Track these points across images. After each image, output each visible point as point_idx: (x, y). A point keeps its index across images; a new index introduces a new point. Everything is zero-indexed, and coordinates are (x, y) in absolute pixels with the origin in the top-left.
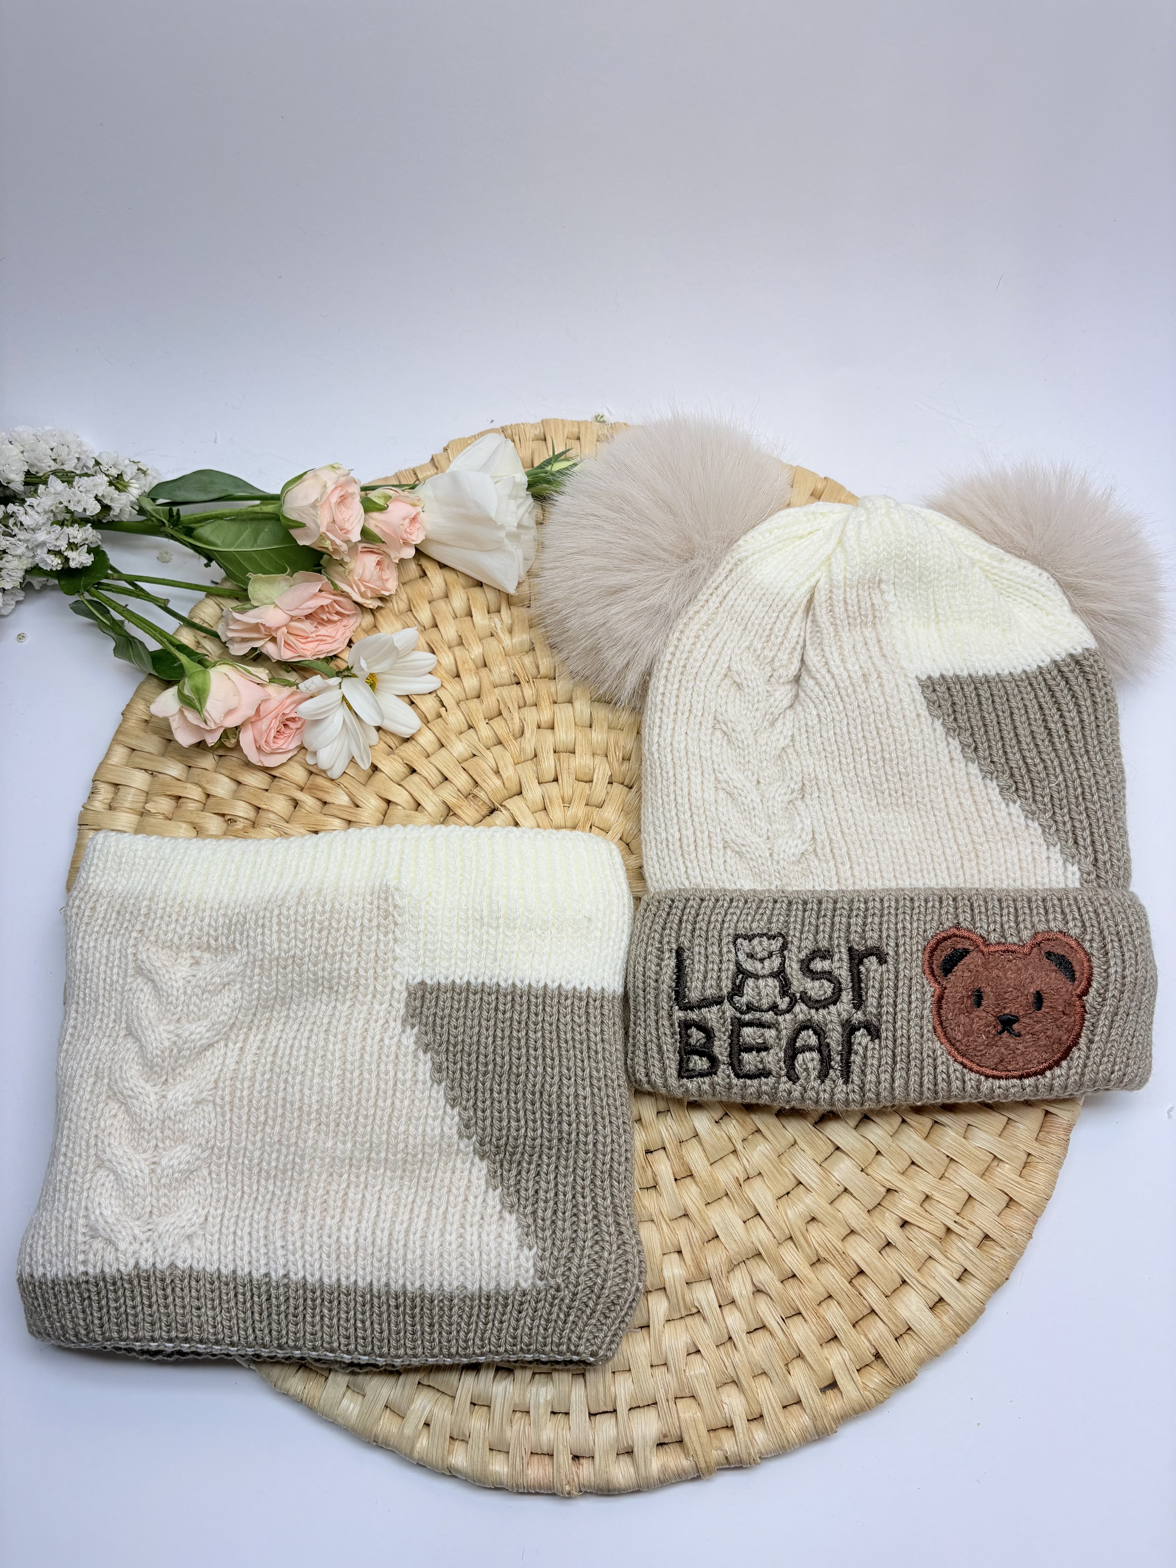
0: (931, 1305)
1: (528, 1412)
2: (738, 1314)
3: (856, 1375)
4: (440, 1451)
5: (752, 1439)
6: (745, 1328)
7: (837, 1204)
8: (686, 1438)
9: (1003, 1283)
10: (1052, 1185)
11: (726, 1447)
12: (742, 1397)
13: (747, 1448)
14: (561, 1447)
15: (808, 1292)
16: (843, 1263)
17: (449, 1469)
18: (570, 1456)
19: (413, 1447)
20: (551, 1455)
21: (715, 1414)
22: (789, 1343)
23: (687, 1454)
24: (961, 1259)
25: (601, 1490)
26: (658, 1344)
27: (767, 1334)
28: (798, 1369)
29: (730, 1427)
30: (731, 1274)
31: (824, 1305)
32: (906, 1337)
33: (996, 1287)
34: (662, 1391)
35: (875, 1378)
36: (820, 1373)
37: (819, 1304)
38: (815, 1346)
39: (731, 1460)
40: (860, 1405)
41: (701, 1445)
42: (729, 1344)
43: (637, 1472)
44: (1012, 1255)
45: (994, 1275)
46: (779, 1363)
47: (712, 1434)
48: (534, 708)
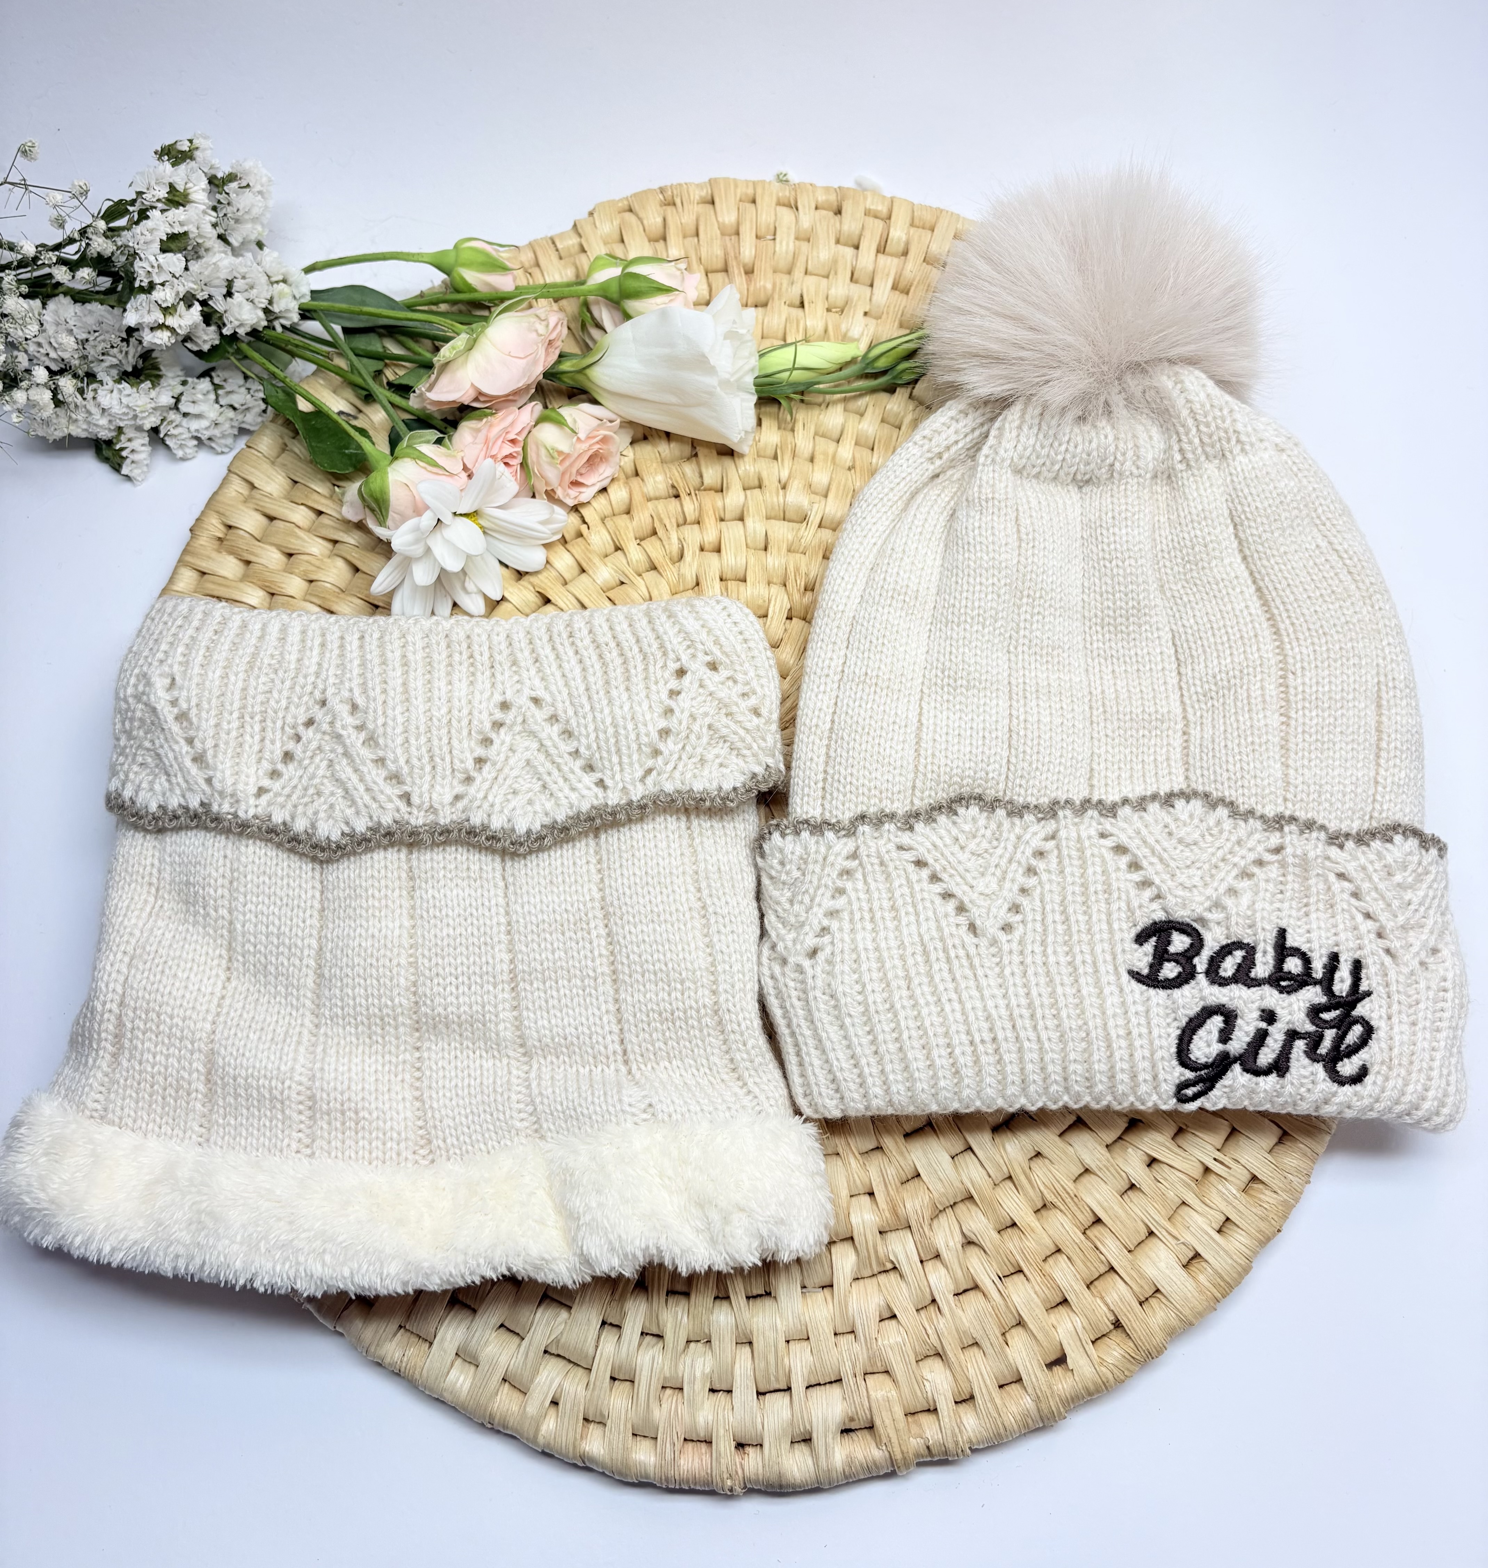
0: (1185, 1262)
1: (681, 1389)
2: (943, 1271)
3: (1090, 1347)
4: (571, 1434)
5: (960, 1425)
6: (952, 1288)
8: (878, 1422)
9: (1274, 1235)
11: (928, 1434)
12: (948, 1372)
13: (954, 1435)
14: (722, 1432)
15: (1032, 1245)
16: (1074, 1208)
17: (582, 1458)
18: (733, 1444)
19: (537, 1430)
20: (709, 1443)
21: (915, 1395)
22: (1008, 1307)
23: (878, 1443)
24: (1223, 1206)
25: (772, 1486)
26: (843, 1307)
27: (980, 1295)
28: (1017, 1338)
29: (933, 1410)
30: (935, 1222)
31: (1051, 1261)
32: (1153, 1301)
33: (1265, 1240)
34: (848, 1364)
35: (1114, 1352)
36: (1045, 1344)
37: (1045, 1260)
38: (1040, 1311)
39: (934, 1450)
40: (1095, 1383)
41: (897, 1430)
42: (932, 1309)
43: (816, 1463)
44: (1285, 1201)
45: (1263, 1225)
46: (995, 1333)
47: (910, 1419)
48: (696, 526)
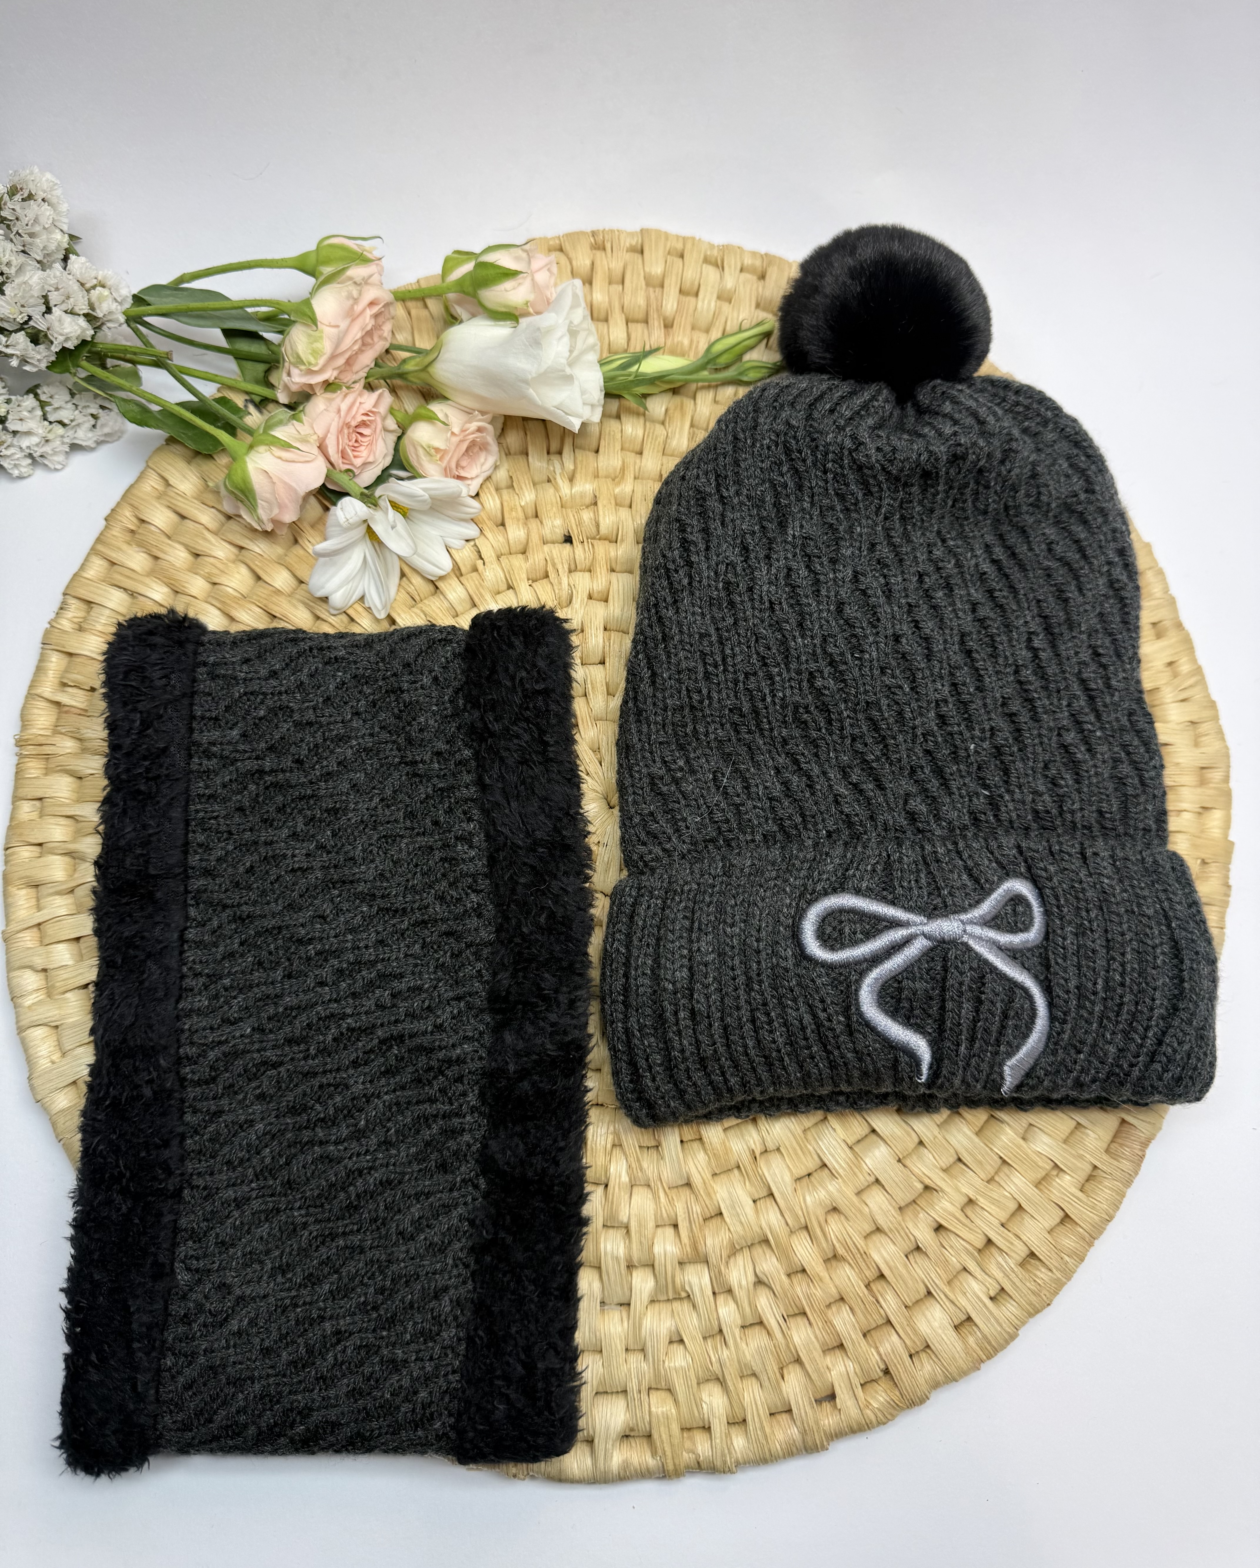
2: (732, 1305)
3: (859, 1391)
5: (730, 1446)
6: (739, 1322)
7: (865, 1196)
8: (655, 1436)
9: (1043, 1308)
10: (1116, 1206)
11: (700, 1450)
12: (725, 1398)
13: (723, 1455)
15: (818, 1293)
16: (862, 1264)
21: (691, 1412)
22: (788, 1346)
23: (654, 1453)
24: (999, 1275)
26: (637, 1327)
27: (764, 1332)
28: (793, 1375)
29: (707, 1428)
30: (732, 1259)
31: (834, 1308)
32: (923, 1356)
33: (1034, 1311)
34: (635, 1379)
35: (880, 1397)
36: (818, 1384)
37: (829, 1306)
38: (817, 1353)
39: (703, 1463)
40: (859, 1424)
41: (672, 1445)
42: (718, 1338)
44: (1058, 1279)
45: (1033, 1298)
46: (772, 1367)
47: (685, 1434)
